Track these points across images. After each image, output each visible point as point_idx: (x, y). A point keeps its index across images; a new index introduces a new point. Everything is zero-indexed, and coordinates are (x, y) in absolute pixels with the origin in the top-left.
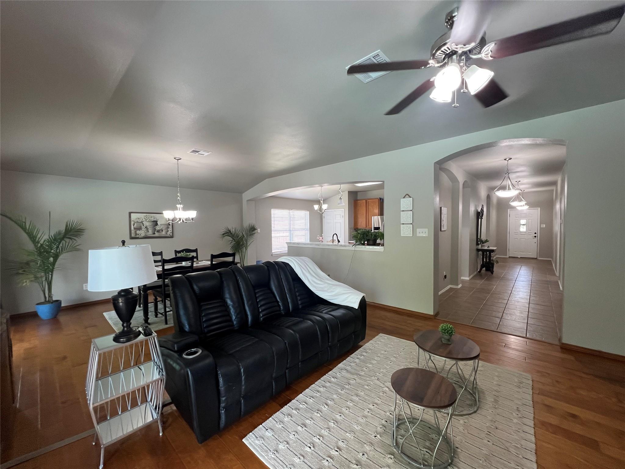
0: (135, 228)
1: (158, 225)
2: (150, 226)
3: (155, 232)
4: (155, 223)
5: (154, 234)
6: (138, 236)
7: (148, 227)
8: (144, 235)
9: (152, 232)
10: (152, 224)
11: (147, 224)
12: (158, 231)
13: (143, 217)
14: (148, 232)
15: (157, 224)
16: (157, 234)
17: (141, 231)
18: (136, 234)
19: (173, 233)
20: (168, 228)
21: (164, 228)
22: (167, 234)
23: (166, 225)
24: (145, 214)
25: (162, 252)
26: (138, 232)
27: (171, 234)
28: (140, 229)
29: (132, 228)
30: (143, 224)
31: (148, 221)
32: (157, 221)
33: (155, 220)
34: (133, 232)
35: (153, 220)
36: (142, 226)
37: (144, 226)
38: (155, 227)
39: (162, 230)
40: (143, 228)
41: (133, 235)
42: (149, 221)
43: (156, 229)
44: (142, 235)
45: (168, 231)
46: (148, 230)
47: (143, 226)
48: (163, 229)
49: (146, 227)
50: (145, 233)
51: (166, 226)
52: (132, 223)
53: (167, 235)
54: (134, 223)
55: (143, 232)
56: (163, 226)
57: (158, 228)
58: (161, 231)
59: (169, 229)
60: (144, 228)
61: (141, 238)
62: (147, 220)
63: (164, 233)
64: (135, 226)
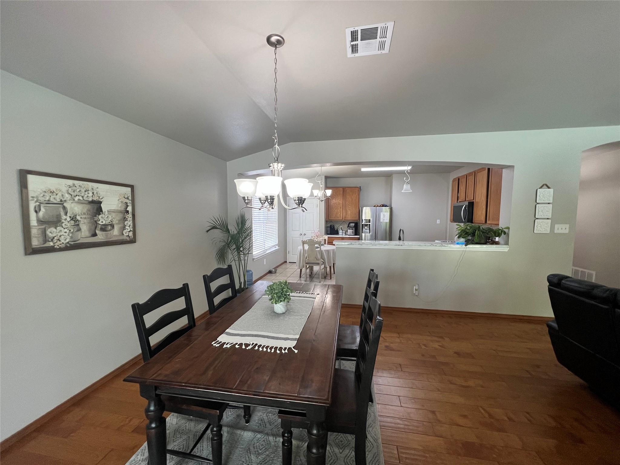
0: (40, 222)
1: (101, 211)
2: (84, 214)
3: (97, 232)
4: (96, 206)
5: (95, 235)
6: (51, 244)
7: (78, 218)
8: (67, 241)
9: (90, 230)
10: (89, 210)
11: (76, 208)
12: (104, 229)
13: (64, 189)
14: (79, 230)
15: (99, 210)
16: (101, 237)
17: (59, 228)
18: (45, 240)
19: (134, 232)
20: (125, 219)
21: (116, 219)
22: (123, 234)
23: (121, 212)
24: (70, 182)
25: (186, 286)
26: (52, 232)
27: (131, 234)
28: (56, 222)
29: (33, 221)
30: (64, 208)
31: (79, 202)
32: (101, 203)
33: (95, 199)
34: (34, 232)
35: (90, 199)
36: (62, 213)
37: (68, 215)
38: (96, 219)
39: (112, 226)
40: (66, 219)
41: (36, 243)
42: (79, 200)
43: (100, 222)
44: (62, 239)
45: (124, 228)
46: (78, 225)
47: (66, 214)
48: (114, 223)
49: (74, 218)
50: (72, 233)
51: (120, 216)
52: (32, 205)
53: (125, 237)
54: (39, 206)
55: (66, 230)
56: (114, 214)
57: (102, 220)
58: (109, 227)
59: (126, 222)
60: (69, 219)
61: (61, 250)
62: (76, 199)
63: (116, 231)
64: (41, 214)
